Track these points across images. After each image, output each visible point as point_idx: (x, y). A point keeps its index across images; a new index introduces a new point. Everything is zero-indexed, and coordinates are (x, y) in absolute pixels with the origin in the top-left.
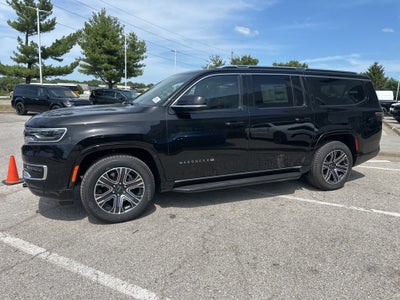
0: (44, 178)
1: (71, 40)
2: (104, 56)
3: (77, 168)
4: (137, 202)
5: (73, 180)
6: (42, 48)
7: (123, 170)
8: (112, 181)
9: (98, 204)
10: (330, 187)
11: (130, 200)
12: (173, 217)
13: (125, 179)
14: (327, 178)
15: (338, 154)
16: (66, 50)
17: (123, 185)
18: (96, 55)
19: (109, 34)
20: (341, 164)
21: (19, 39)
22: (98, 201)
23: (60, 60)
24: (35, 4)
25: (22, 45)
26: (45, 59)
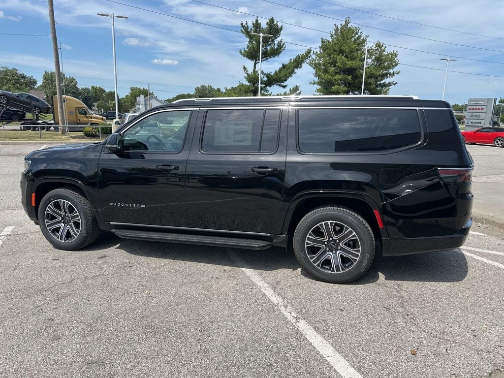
1: (298, 63)
2: (338, 77)
3: (34, 195)
5: (34, 205)
6: (268, 76)
16: (288, 76)
18: (327, 77)
21: (245, 68)
23: (284, 87)
24: (263, 28)
25: (247, 74)
26: (270, 87)
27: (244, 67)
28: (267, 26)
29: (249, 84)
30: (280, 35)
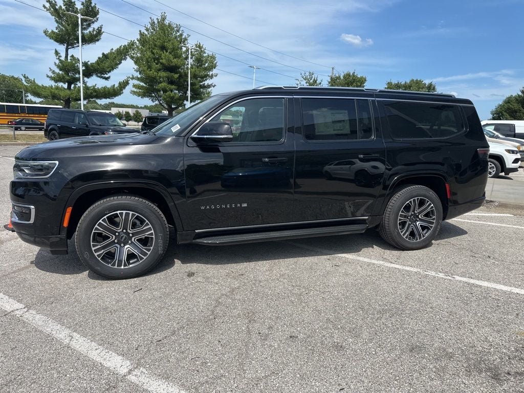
0: (32, 221)
1: (122, 54)
2: (163, 74)
3: (69, 210)
4: (145, 254)
5: (66, 224)
6: (85, 64)
7: (127, 214)
8: (113, 228)
9: (96, 254)
10: (409, 246)
11: (136, 252)
12: (191, 275)
13: (130, 225)
14: (404, 234)
15: (422, 203)
16: (113, 67)
17: (128, 234)
18: (152, 73)
19: (169, 45)
20: (427, 215)
21: (57, 53)
22: (96, 251)
23: (107, 79)
24: (77, 8)
25: (60, 60)
26: (88, 78)
27: (56, 51)
28: (82, 7)
29: (61, 72)
30: (97, 19)
